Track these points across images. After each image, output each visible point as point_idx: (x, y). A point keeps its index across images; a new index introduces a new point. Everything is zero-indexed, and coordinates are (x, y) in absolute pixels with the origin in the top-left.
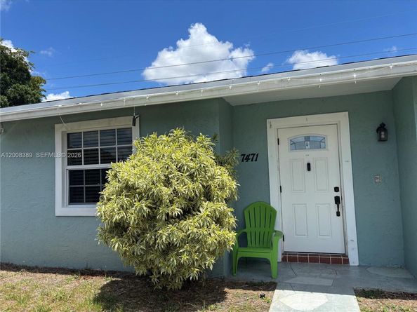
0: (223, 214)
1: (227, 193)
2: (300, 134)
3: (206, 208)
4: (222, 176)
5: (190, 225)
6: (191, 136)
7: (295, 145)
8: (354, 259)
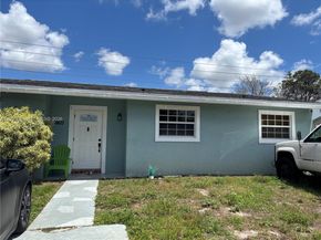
0: (46, 146)
1: (48, 137)
2: (85, 113)
3: (38, 143)
4: (47, 129)
5: (31, 149)
6: (32, 110)
7: (83, 119)
8: (103, 171)
